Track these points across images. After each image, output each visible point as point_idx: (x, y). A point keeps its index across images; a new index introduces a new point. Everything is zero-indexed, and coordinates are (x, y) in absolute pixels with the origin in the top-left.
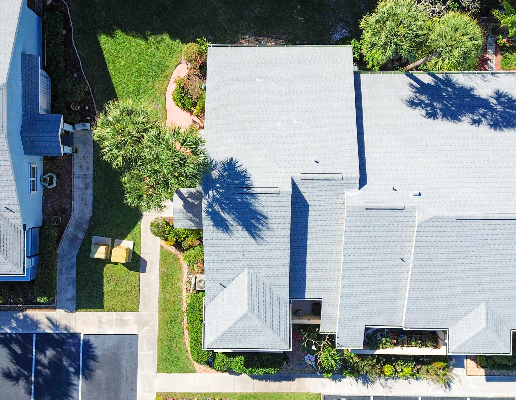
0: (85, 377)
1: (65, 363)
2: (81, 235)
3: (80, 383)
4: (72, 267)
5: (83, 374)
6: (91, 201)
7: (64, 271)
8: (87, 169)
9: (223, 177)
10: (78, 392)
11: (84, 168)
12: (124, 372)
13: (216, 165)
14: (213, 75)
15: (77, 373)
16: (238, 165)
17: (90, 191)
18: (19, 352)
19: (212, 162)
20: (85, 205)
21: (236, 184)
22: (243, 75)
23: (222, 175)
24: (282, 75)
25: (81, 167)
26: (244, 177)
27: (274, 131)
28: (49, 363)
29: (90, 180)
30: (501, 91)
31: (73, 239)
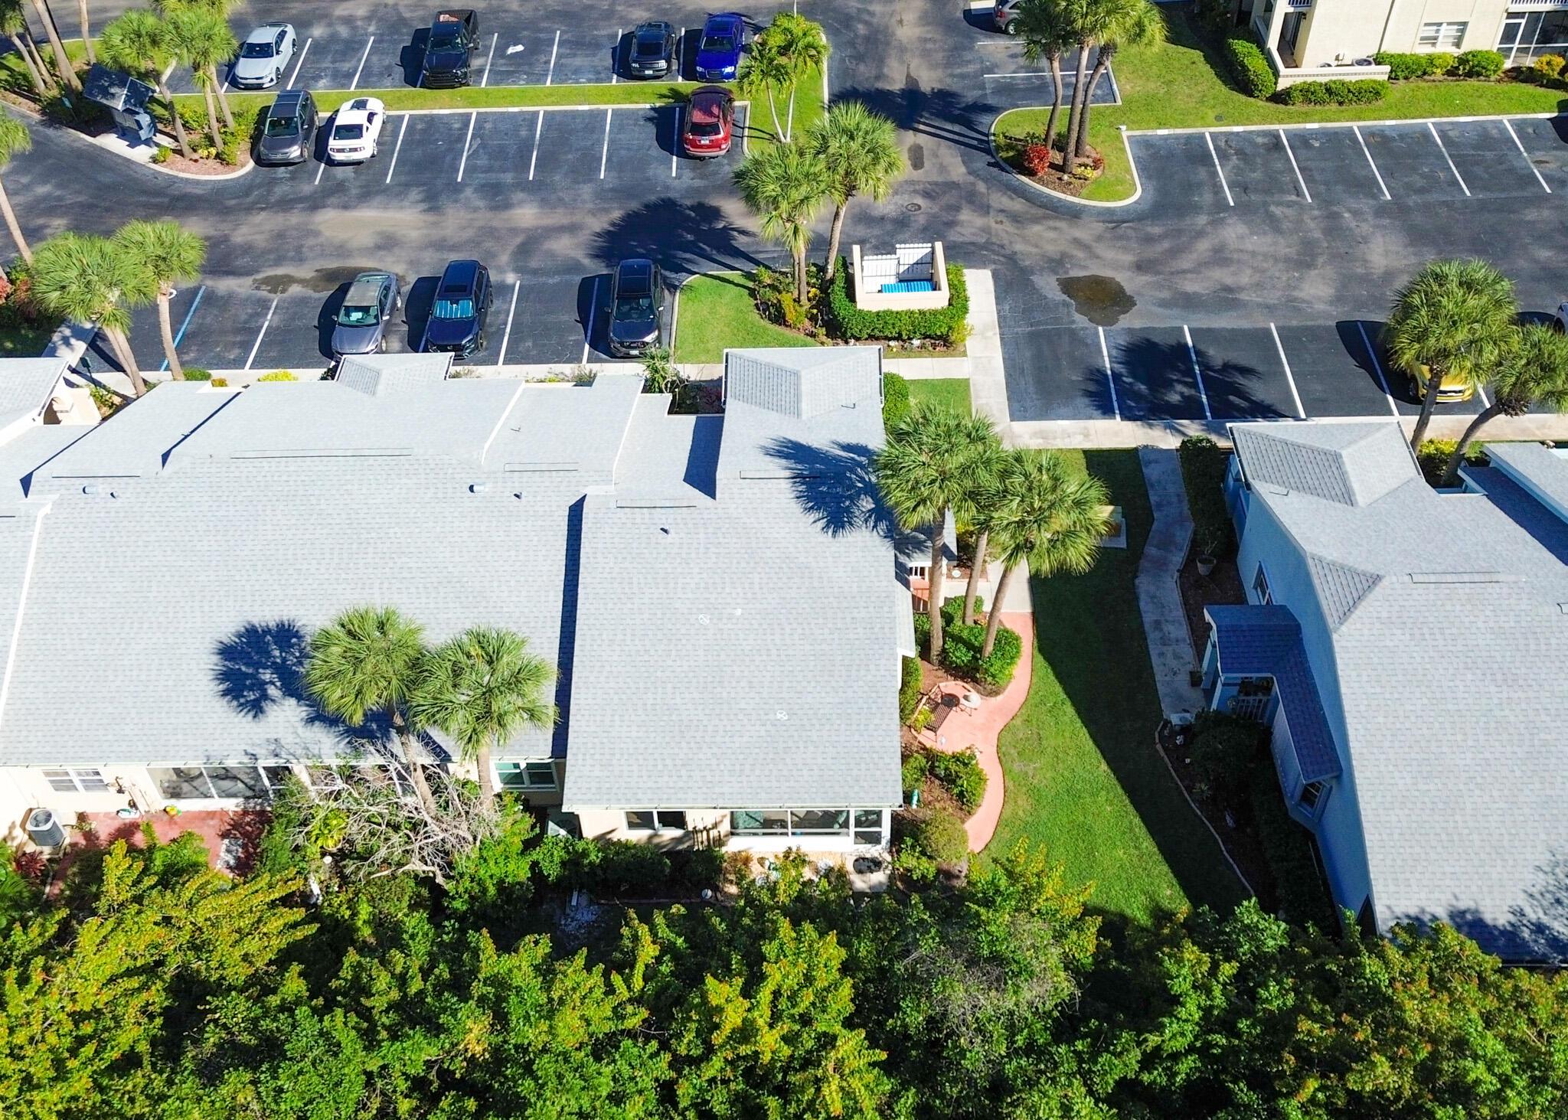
0: (1101, 372)
1: (1143, 387)
2: (1151, 550)
3: (1108, 365)
4: (1159, 505)
5: (1106, 375)
6: (1142, 604)
7: (1174, 499)
8: (1162, 654)
9: (851, 498)
10: (1110, 356)
11: (1169, 655)
12: (1030, 379)
13: (866, 521)
14: (884, 727)
15: (1116, 376)
16: (822, 523)
17: (1148, 618)
18: (1232, 398)
19: (875, 526)
20: (1153, 597)
21: (824, 484)
22: (818, 727)
23: (852, 501)
24: (729, 728)
25: (1177, 657)
26: (809, 499)
27: (749, 595)
28: (1172, 386)
29: (1152, 636)
30: (252, 714)
31: (1167, 544)
